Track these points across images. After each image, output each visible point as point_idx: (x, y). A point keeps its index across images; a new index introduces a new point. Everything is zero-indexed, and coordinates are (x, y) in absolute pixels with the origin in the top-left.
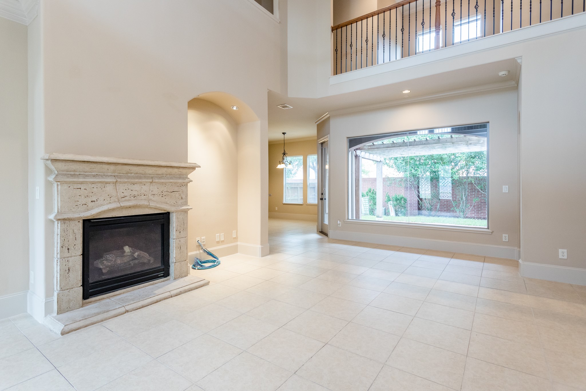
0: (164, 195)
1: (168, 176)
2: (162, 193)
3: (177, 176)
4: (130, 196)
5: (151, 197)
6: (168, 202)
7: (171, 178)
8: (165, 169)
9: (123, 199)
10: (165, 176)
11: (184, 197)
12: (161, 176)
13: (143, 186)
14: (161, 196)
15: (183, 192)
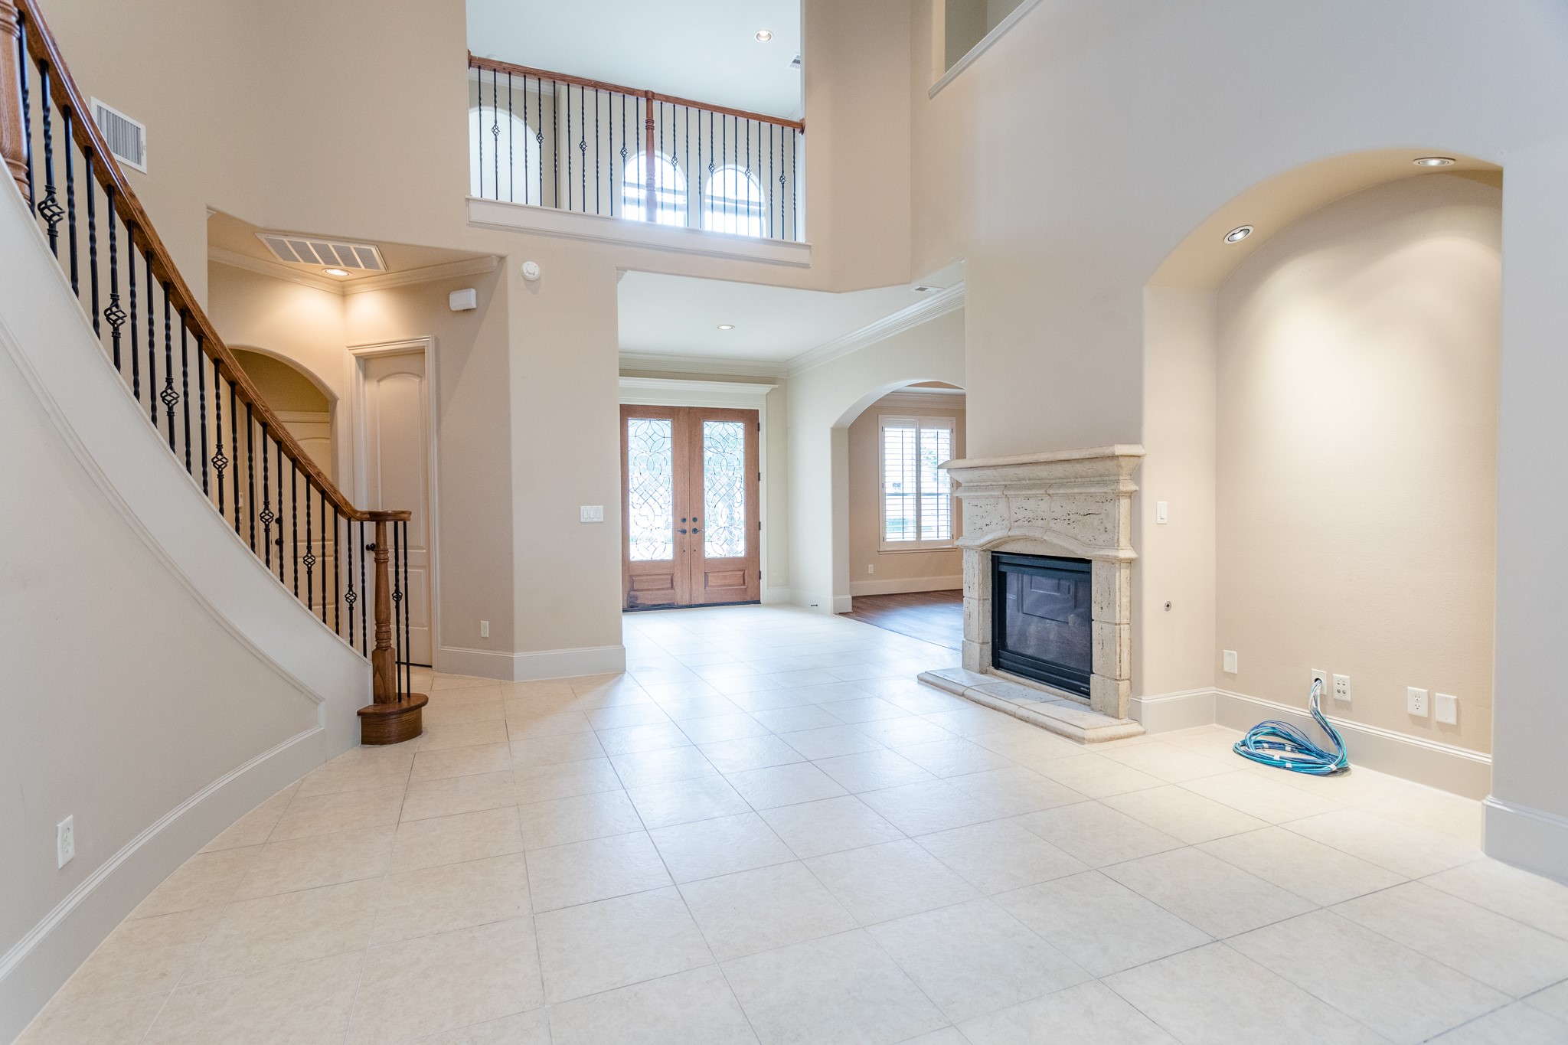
0: (1071, 522)
1: (1080, 480)
2: (1069, 517)
3: (1097, 479)
4: (1025, 520)
5: (1052, 524)
6: (1079, 537)
7: (1083, 485)
8: (1067, 466)
9: (1016, 524)
10: (1075, 480)
11: (1109, 528)
12: (1064, 482)
13: (1040, 503)
14: (1067, 522)
15: (1107, 515)
